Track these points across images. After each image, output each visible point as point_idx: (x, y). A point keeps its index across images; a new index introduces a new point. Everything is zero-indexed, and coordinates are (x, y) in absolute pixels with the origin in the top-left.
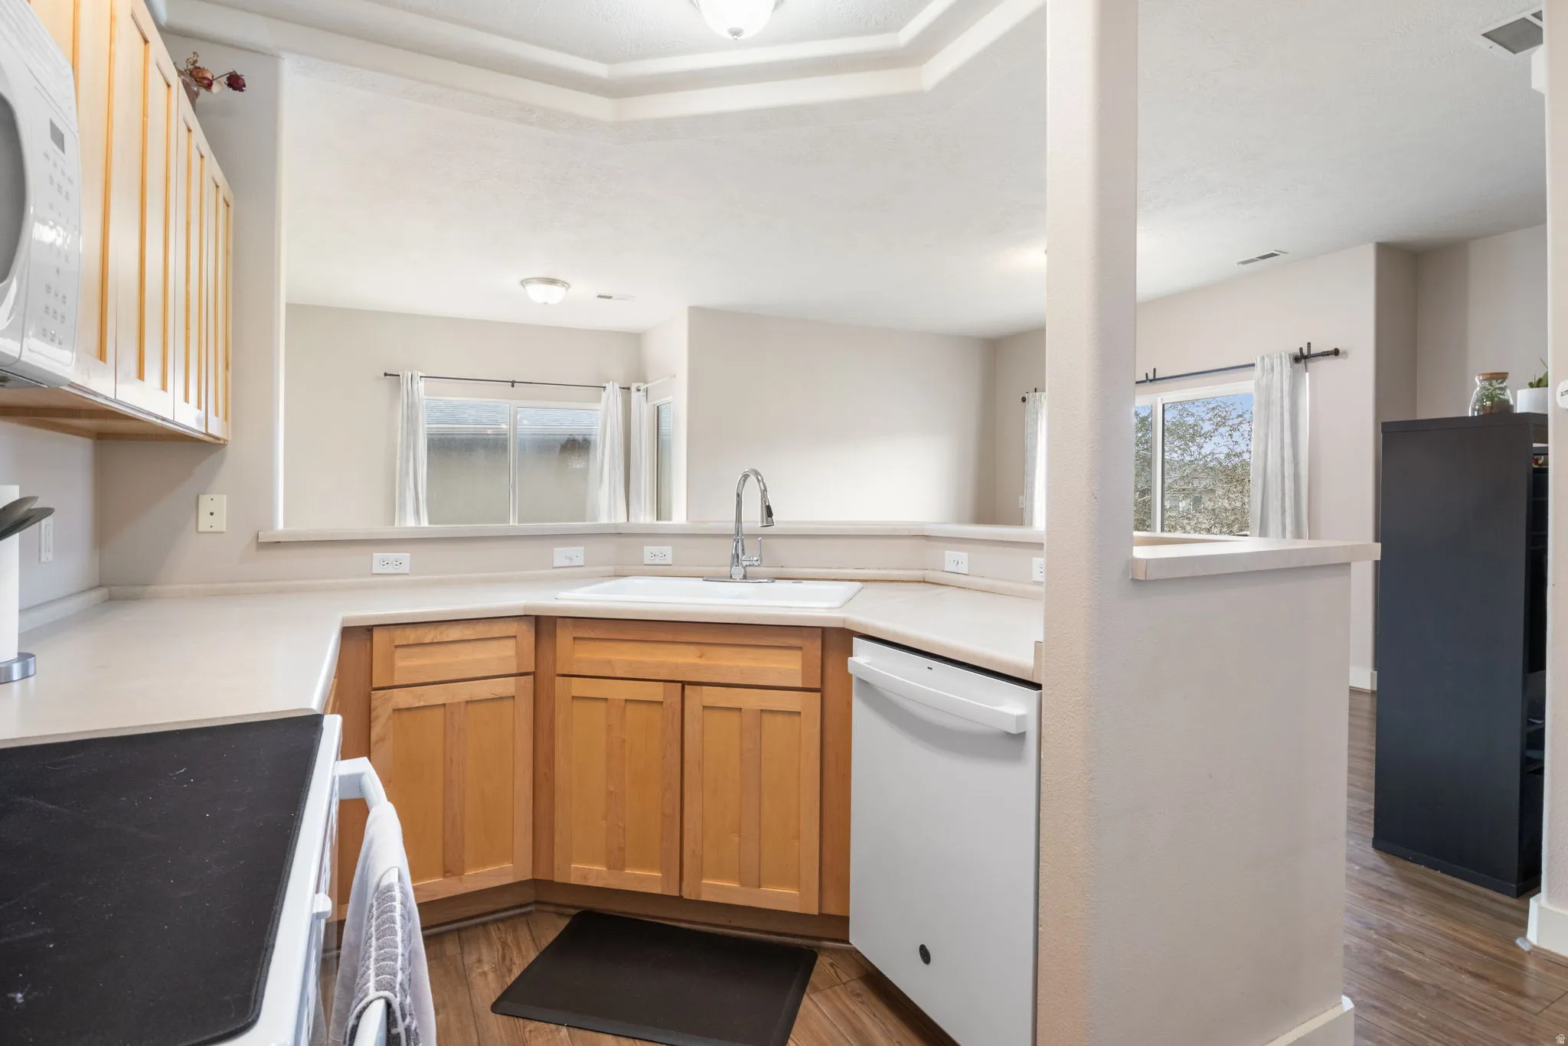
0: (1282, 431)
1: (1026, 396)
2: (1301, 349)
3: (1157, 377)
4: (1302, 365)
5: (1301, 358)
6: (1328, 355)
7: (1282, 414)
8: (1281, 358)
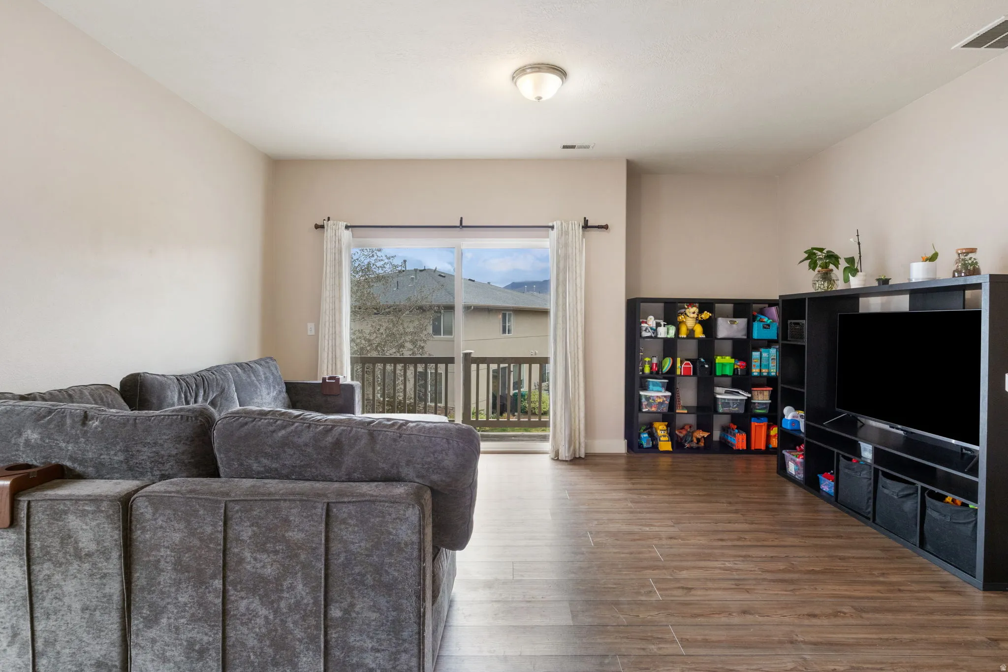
6: (601, 228)
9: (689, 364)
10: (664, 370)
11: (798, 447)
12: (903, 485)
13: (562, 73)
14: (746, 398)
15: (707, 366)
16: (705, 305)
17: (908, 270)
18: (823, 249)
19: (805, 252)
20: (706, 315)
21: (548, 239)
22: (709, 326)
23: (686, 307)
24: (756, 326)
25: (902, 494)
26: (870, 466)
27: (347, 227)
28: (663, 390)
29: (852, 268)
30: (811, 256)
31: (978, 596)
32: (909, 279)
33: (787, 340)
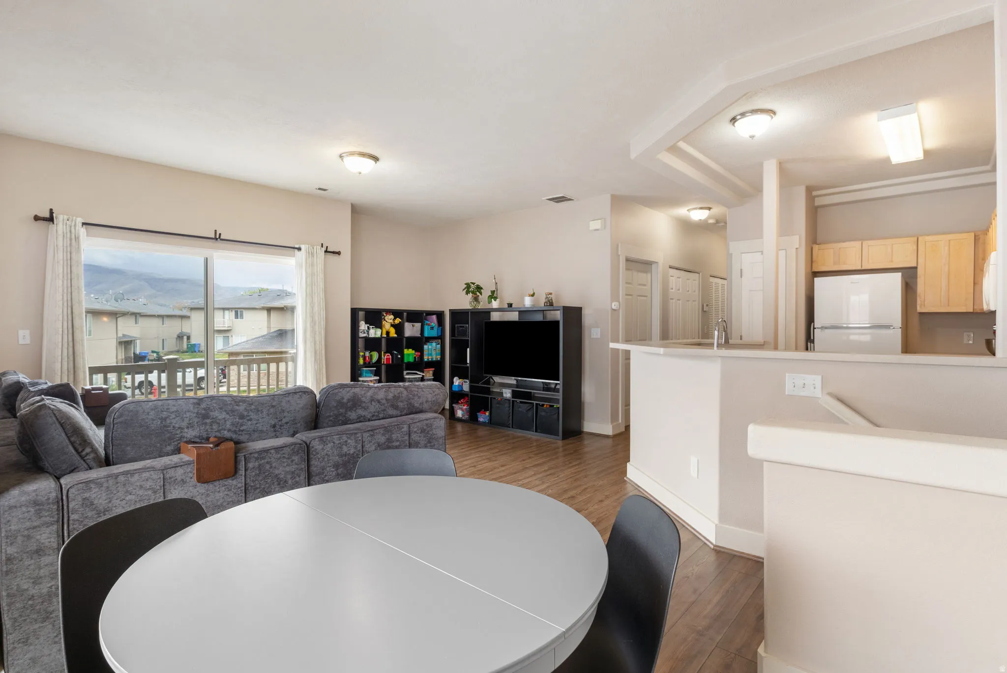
6: (335, 253)
9: (389, 356)
10: (373, 361)
11: (460, 402)
12: (528, 405)
13: (376, 159)
14: (421, 376)
15: (399, 356)
16: (397, 313)
17: (523, 300)
18: (475, 283)
19: (465, 284)
20: (398, 321)
21: (294, 258)
22: (399, 328)
23: (385, 315)
24: (426, 328)
25: (527, 409)
26: (509, 400)
27: (84, 224)
28: (373, 376)
29: (493, 296)
30: (468, 288)
31: (560, 443)
32: (524, 305)
33: (455, 336)
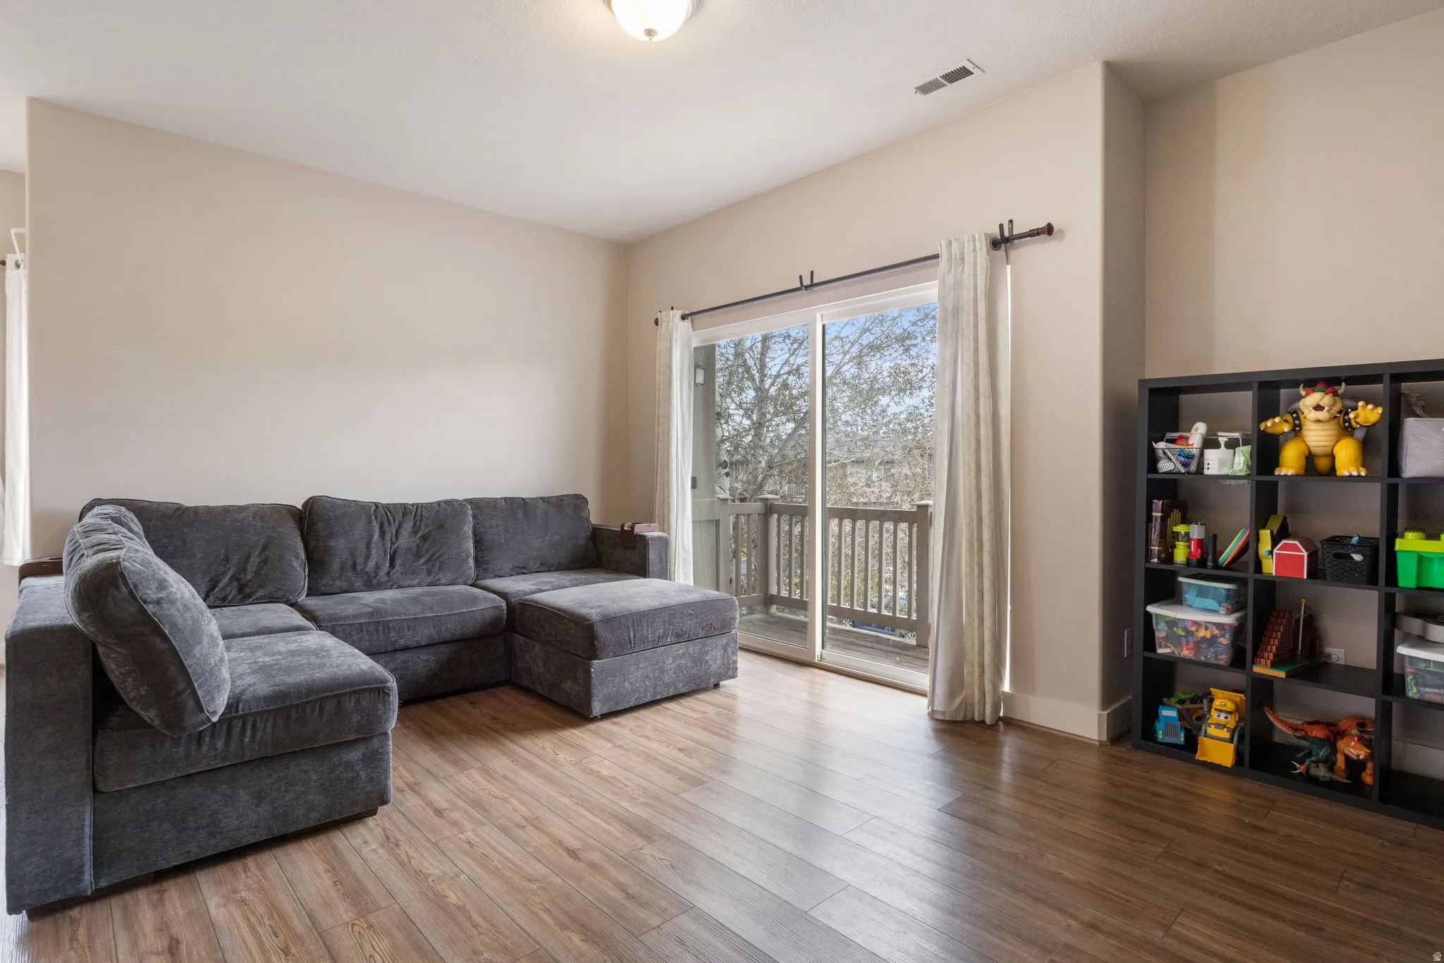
0: (976, 350)
1: (659, 315)
2: (1001, 226)
3: (815, 282)
4: (1000, 253)
5: (1002, 242)
6: (1038, 234)
7: (976, 326)
8: (974, 241)
9: (1294, 547)
10: (1222, 559)
15: (1357, 557)
23: (1303, 393)
27: (683, 318)
28: (1222, 611)
